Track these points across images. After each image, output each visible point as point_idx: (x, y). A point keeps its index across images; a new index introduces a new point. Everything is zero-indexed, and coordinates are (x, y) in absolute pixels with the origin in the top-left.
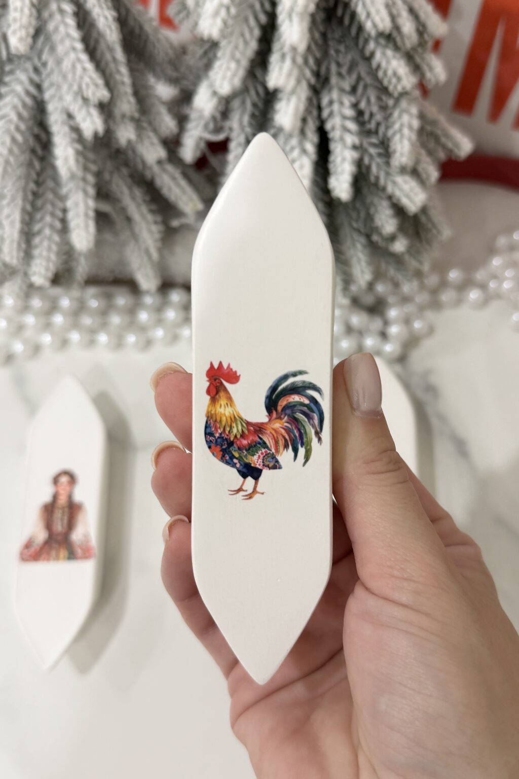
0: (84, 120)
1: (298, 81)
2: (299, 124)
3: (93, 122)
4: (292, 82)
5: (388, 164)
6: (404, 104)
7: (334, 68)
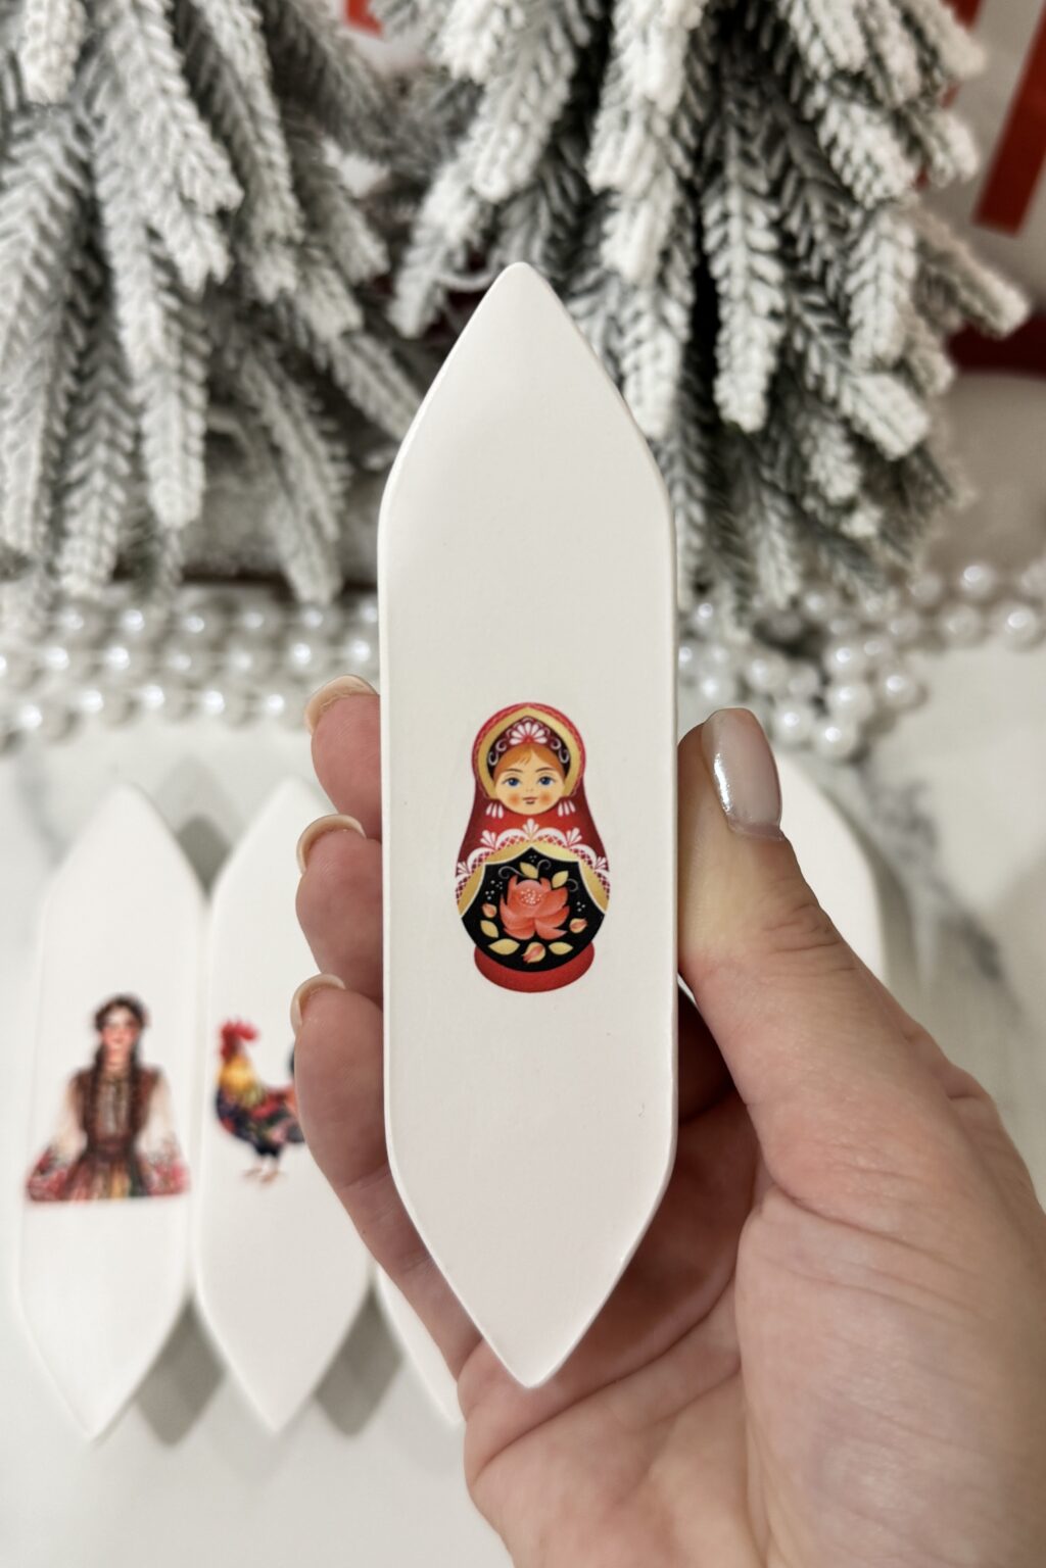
0: (184, 246)
1: (657, 172)
2: (654, 263)
3: (204, 251)
4: (644, 175)
5: (845, 349)
6: (884, 222)
7: (733, 142)
